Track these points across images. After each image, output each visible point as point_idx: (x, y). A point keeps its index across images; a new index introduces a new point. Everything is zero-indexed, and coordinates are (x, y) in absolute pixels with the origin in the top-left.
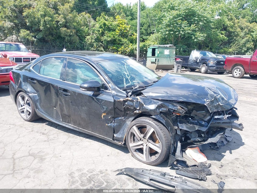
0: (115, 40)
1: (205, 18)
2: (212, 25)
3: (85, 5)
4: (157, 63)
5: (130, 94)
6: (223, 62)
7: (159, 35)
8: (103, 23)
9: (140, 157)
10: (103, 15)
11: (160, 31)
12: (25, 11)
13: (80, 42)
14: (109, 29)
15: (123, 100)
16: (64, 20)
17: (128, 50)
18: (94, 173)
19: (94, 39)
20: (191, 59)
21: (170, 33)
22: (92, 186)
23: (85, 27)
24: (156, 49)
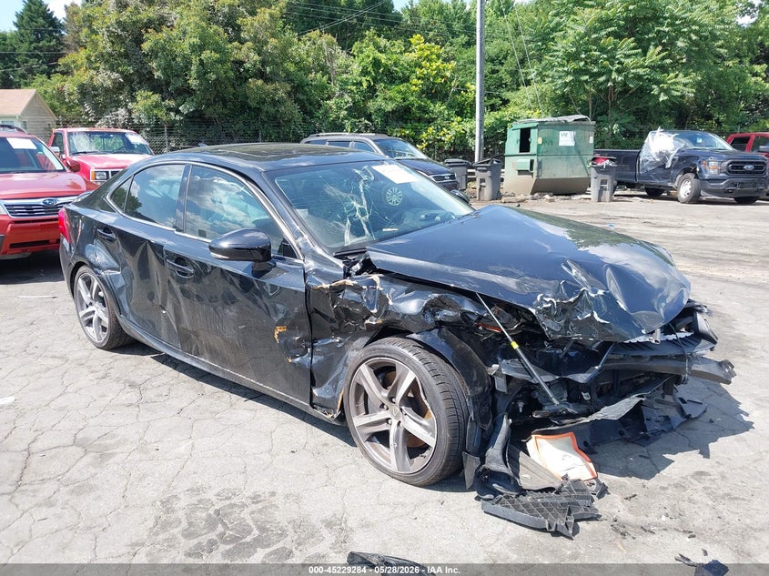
0: (407, 110)
1: (694, 27)
2: (721, 47)
3: (325, 10)
4: (535, 175)
5: (358, 267)
6: (751, 163)
7: (546, 87)
8: (371, 59)
9: (382, 459)
10: (371, 34)
11: (548, 76)
12: (148, 38)
13: (304, 120)
14: (392, 77)
15: (328, 286)
16: (256, 57)
17: (448, 136)
18: (235, 500)
19: (346, 109)
20: (647, 158)
21: (580, 81)
22: (215, 538)
23: (319, 75)
24: (532, 131)
